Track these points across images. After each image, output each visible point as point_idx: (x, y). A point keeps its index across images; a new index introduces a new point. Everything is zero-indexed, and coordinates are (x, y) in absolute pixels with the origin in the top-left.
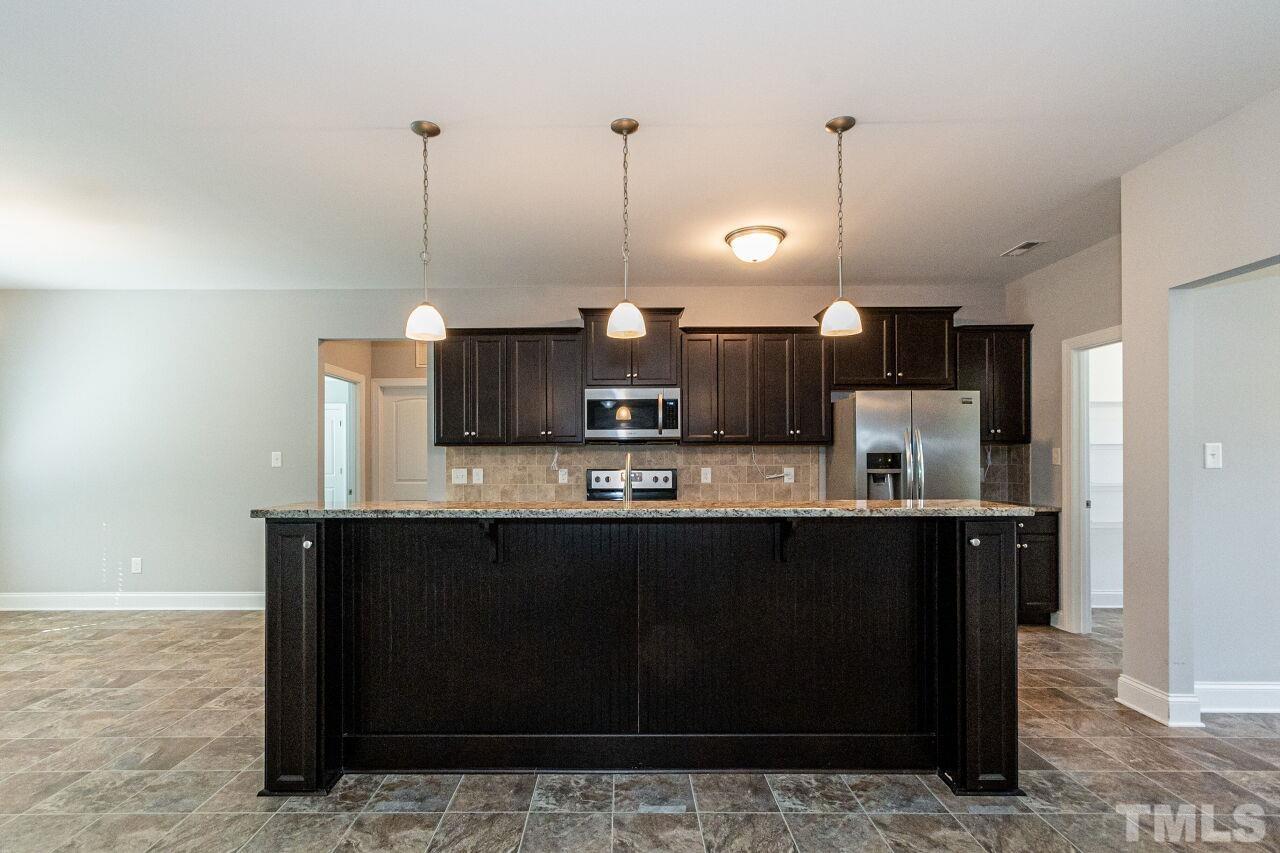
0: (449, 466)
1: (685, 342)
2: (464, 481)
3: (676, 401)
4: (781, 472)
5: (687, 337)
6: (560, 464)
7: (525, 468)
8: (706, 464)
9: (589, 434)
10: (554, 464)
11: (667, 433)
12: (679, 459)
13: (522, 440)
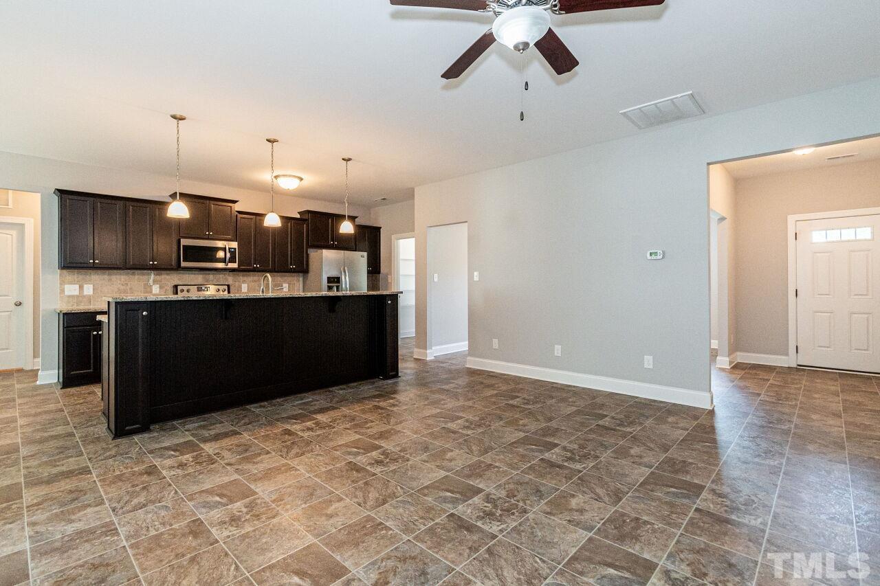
0: (62, 283)
1: (239, 218)
2: (77, 293)
3: (235, 249)
4: (282, 286)
5: (240, 216)
6: (154, 282)
7: (127, 284)
8: (244, 282)
9: (183, 264)
10: (151, 282)
11: (231, 265)
12: (230, 279)
13: (134, 267)
